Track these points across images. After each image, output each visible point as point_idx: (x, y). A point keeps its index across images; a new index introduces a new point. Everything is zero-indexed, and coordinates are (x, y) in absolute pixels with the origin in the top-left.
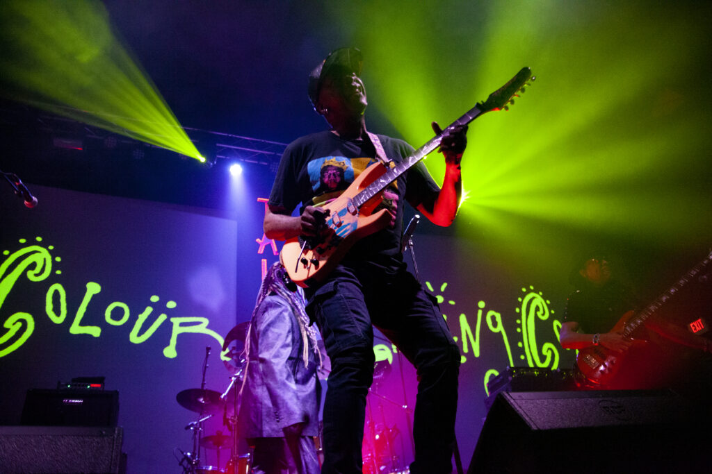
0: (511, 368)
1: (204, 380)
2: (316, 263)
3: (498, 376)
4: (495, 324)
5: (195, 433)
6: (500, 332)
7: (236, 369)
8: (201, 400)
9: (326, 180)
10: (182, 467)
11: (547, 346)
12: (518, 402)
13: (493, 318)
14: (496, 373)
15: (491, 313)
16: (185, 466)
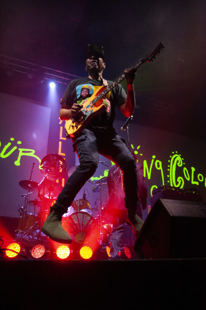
0: (163, 186)
1: (31, 177)
2: (77, 127)
3: (157, 189)
4: (159, 166)
5: (26, 199)
6: (160, 170)
7: (45, 173)
8: (30, 185)
9: (83, 94)
10: (19, 212)
11: (179, 178)
12: (166, 203)
13: (158, 163)
14: (157, 187)
15: (157, 161)
16: (21, 212)
